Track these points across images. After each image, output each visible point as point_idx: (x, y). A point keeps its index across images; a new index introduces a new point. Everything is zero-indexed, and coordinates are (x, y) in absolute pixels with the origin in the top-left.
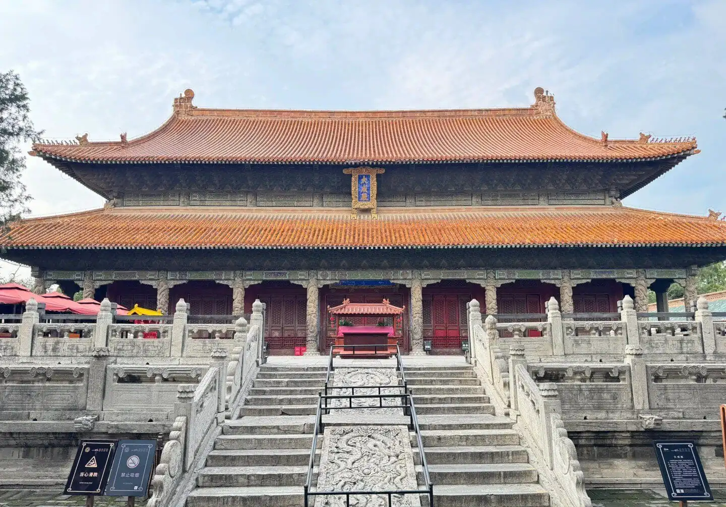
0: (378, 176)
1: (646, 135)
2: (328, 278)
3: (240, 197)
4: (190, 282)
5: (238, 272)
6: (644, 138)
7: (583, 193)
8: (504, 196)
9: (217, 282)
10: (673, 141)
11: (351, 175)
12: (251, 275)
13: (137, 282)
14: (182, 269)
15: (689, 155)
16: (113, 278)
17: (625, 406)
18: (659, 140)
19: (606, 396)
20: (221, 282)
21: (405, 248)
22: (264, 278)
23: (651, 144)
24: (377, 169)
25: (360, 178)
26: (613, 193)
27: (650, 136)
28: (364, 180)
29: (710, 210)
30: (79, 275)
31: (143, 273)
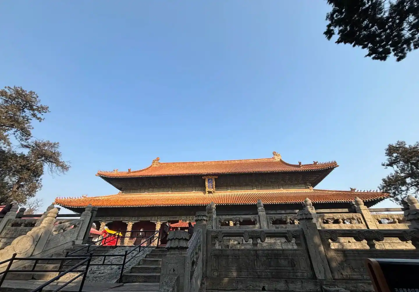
0: (215, 179)
1: (316, 162)
2: (194, 219)
3: (166, 189)
4: (141, 222)
5: (159, 217)
6: (315, 163)
7: (296, 184)
8: (264, 186)
9: (151, 221)
10: (327, 163)
11: (205, 179)
12: (164, 218)
13: (121, 221)
14: (139, 216)
15: (335, 167)
16: (113, 220)
17: (305, 274)
18: (321, 163)
19: (283, 262)
20: (152, 221)
21: (223, 205)
22: (169, 219)
23: (319, 165)
24: (214, 176)
25: (209, 180)
26: (308, 184)
27: (317, 162)
28: (210, 180)
29: (350, 188)
30: (101, 219)
31: (124, 217)
